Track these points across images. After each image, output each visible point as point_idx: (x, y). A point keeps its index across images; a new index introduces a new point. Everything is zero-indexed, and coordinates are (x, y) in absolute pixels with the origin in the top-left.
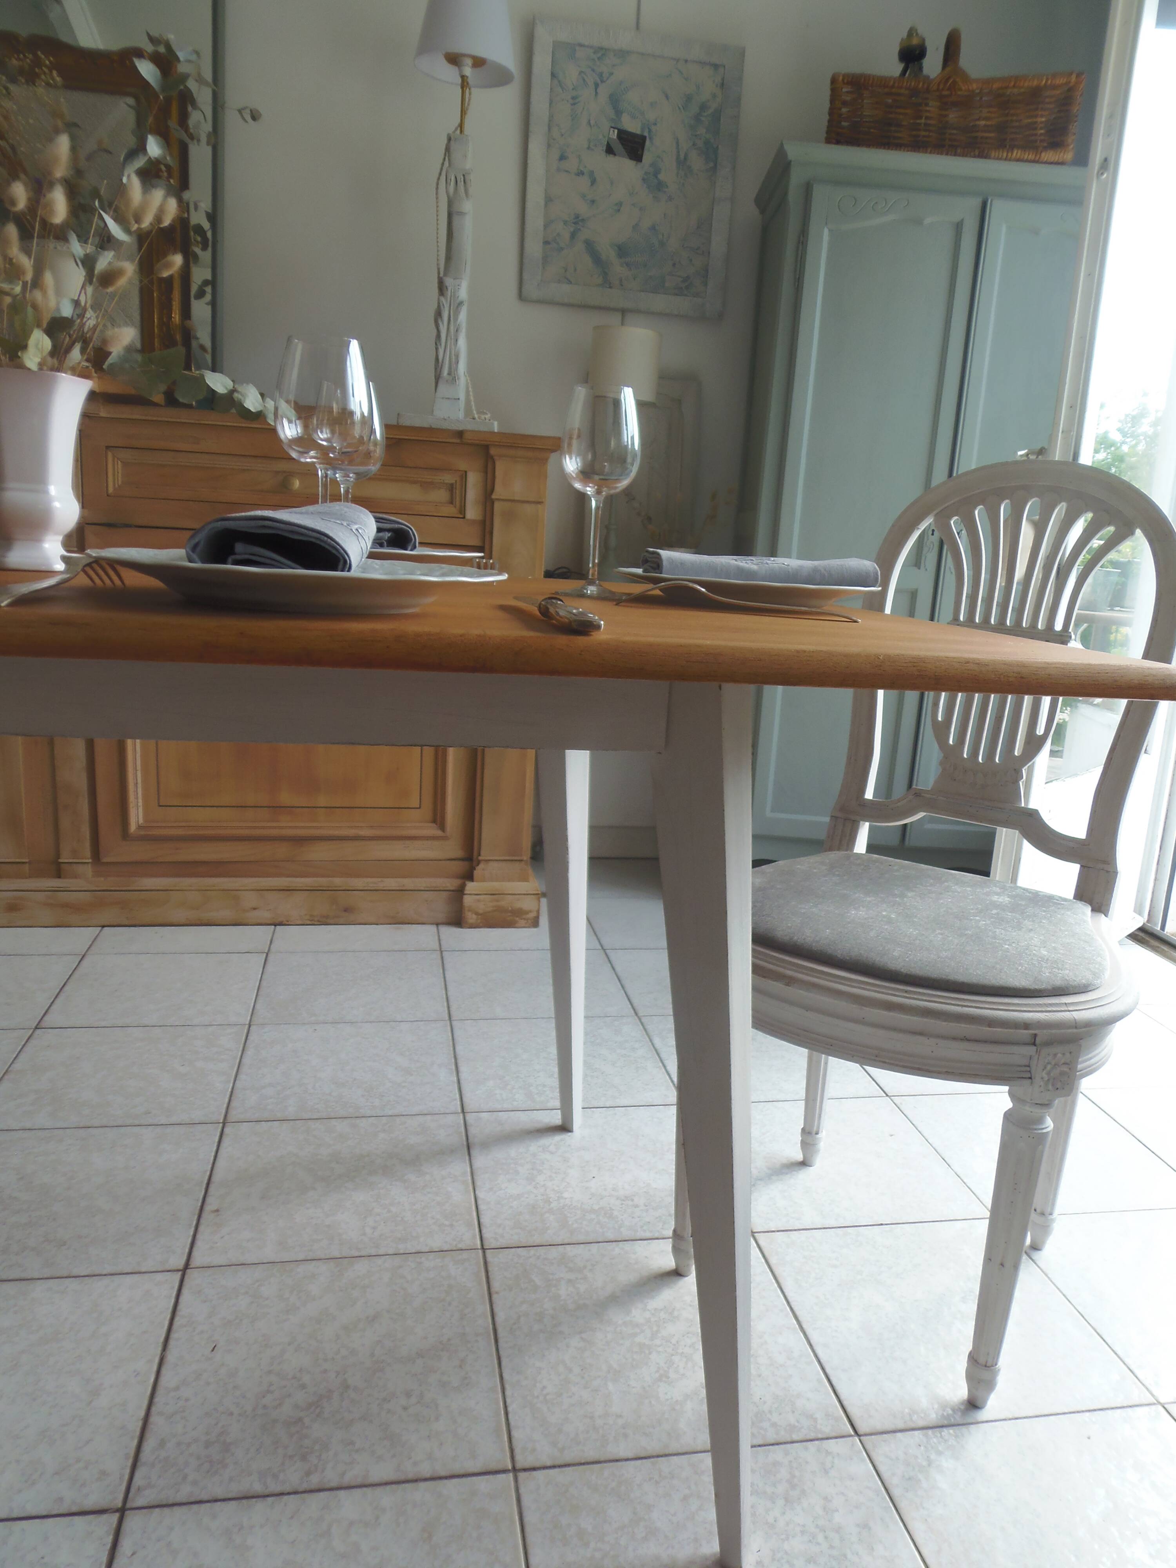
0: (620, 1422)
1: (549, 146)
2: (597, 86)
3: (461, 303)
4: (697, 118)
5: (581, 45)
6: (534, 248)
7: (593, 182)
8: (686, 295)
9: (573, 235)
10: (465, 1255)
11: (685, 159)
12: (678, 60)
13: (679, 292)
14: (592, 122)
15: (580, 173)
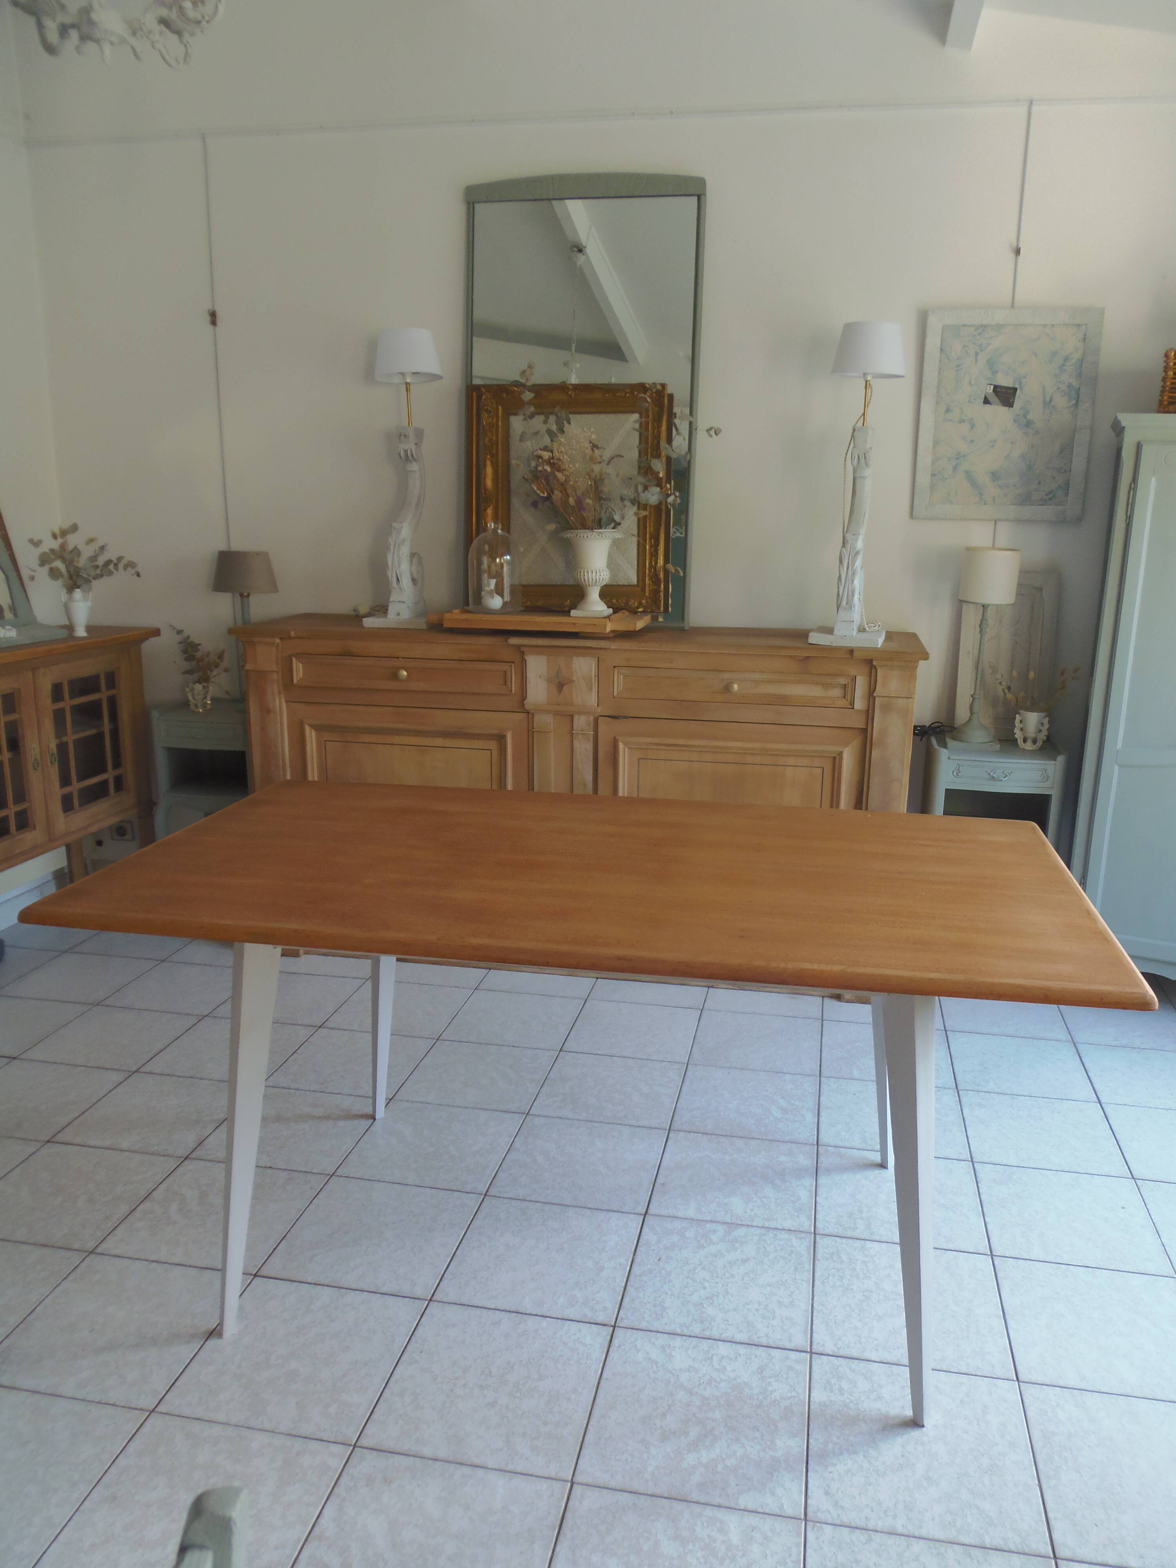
0: (875, 1342)
1: (937, 403)
2: (977, 354)
3: (857, 553)
4: (1062, 368)
5: (964, 326)
6: (924, 479)
7: (972, 427)
8: (1050, 505)
9: (955, 468)
10: (803, 1235)
11: (1051, 401)
12: (1045, 326)
13: (1043, 502)
14: (973, 382)
15: (962, 421)
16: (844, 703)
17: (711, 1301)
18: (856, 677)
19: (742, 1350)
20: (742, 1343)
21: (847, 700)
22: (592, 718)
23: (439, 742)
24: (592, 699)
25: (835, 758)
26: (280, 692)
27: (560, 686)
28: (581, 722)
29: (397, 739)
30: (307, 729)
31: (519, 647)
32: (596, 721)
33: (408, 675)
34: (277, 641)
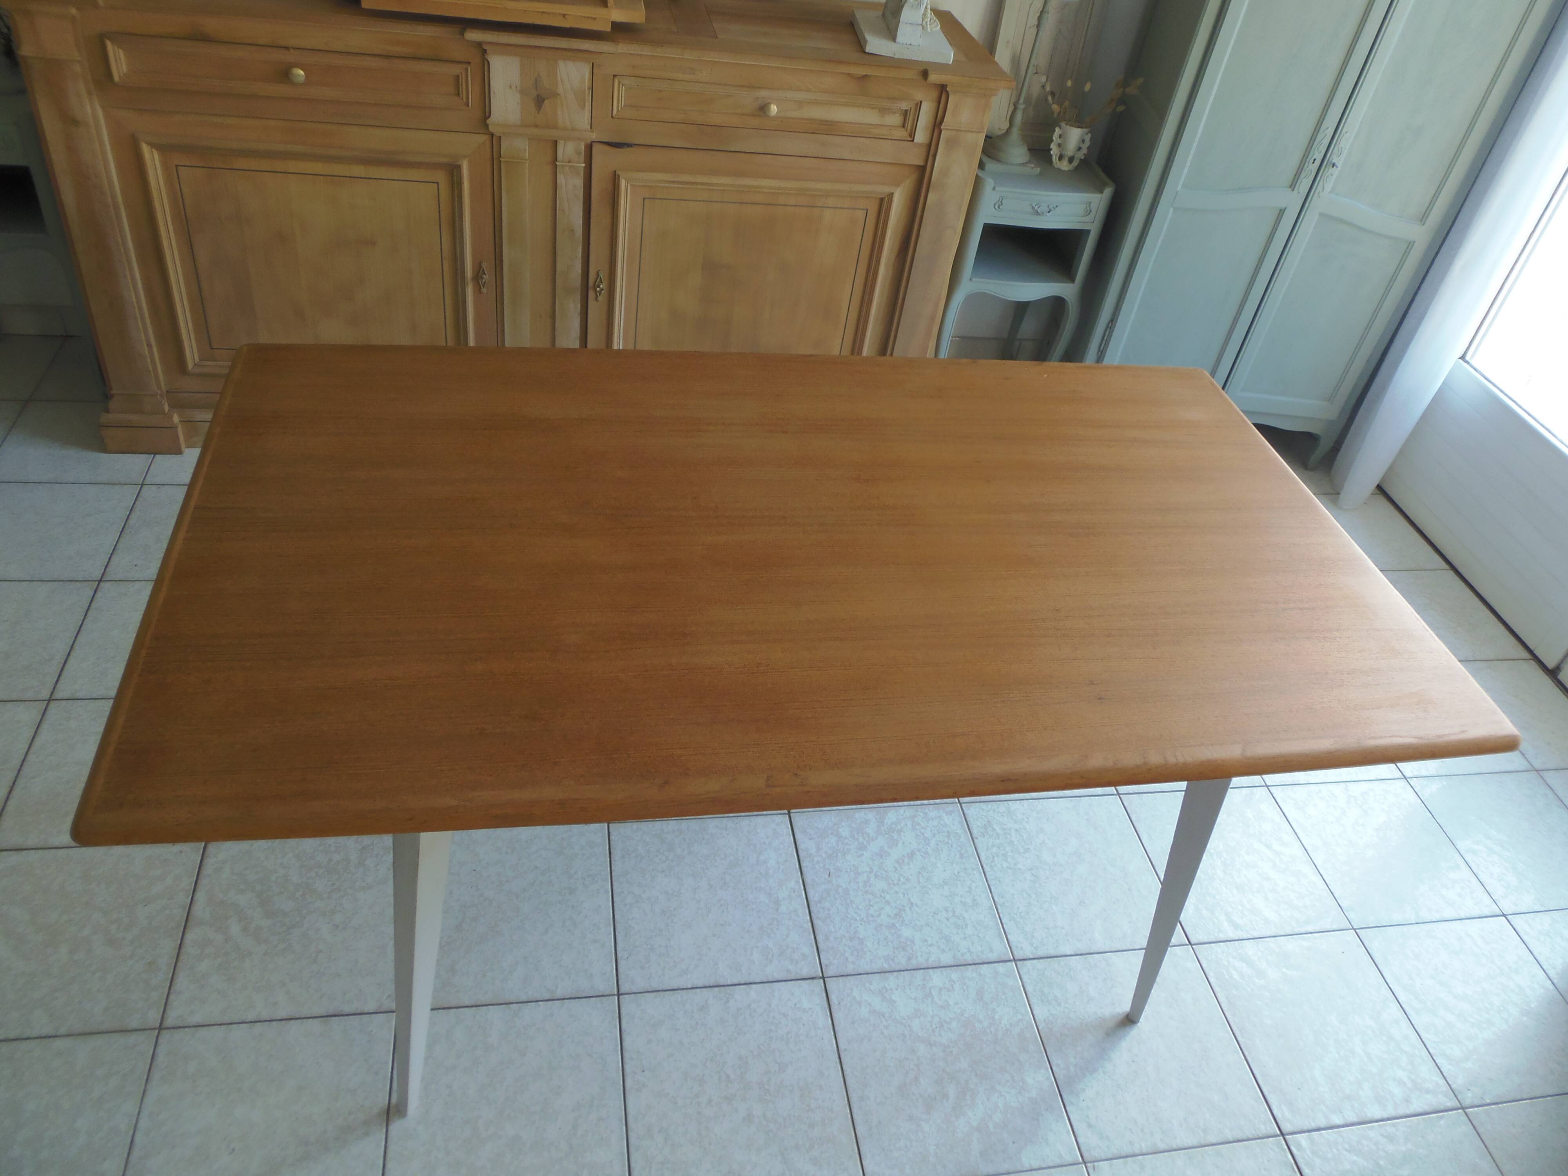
0: (1063, 931)
16: (903, 133)
17: (901, 919)
18: (921, 102)
19: (955, 975)
20: (951, 966)
21: (906, 130)
22: (582, 147)
23: (358, 170)
24: (583, 120)
25: (882, 200)
26: (90, 93)
27: (539, 101)
28: (568, 150)
29: (292, 166)
30: (145, 149)
31: (479, 45)
32: (589, 147)
33: (307, 76)
34: (74, 11)
